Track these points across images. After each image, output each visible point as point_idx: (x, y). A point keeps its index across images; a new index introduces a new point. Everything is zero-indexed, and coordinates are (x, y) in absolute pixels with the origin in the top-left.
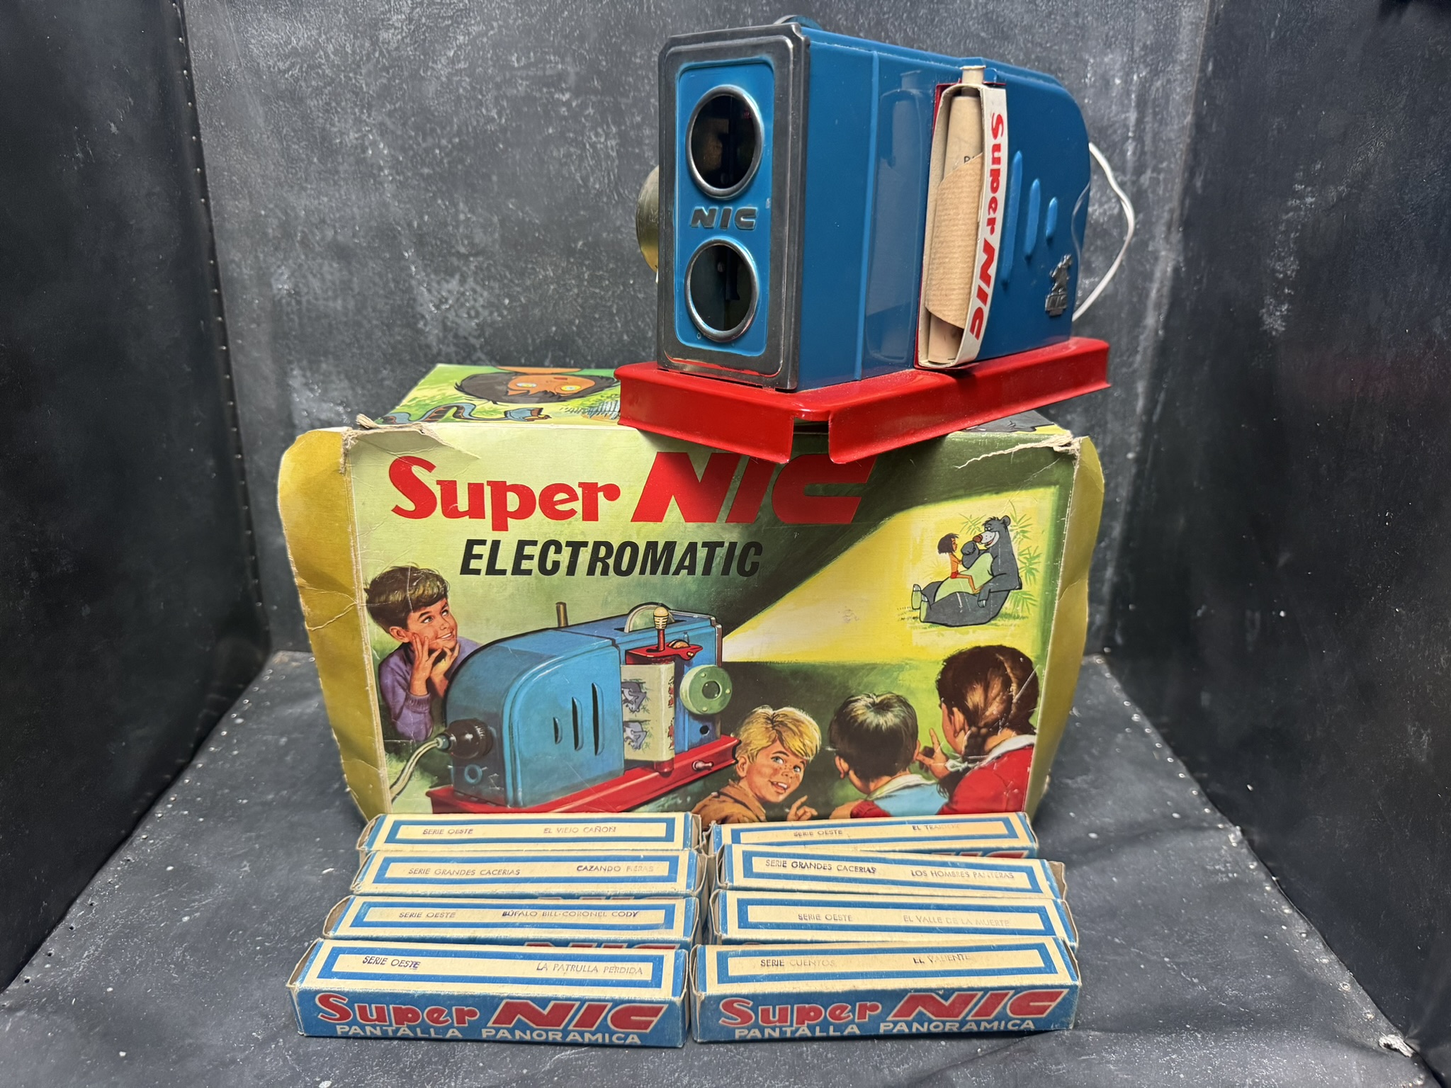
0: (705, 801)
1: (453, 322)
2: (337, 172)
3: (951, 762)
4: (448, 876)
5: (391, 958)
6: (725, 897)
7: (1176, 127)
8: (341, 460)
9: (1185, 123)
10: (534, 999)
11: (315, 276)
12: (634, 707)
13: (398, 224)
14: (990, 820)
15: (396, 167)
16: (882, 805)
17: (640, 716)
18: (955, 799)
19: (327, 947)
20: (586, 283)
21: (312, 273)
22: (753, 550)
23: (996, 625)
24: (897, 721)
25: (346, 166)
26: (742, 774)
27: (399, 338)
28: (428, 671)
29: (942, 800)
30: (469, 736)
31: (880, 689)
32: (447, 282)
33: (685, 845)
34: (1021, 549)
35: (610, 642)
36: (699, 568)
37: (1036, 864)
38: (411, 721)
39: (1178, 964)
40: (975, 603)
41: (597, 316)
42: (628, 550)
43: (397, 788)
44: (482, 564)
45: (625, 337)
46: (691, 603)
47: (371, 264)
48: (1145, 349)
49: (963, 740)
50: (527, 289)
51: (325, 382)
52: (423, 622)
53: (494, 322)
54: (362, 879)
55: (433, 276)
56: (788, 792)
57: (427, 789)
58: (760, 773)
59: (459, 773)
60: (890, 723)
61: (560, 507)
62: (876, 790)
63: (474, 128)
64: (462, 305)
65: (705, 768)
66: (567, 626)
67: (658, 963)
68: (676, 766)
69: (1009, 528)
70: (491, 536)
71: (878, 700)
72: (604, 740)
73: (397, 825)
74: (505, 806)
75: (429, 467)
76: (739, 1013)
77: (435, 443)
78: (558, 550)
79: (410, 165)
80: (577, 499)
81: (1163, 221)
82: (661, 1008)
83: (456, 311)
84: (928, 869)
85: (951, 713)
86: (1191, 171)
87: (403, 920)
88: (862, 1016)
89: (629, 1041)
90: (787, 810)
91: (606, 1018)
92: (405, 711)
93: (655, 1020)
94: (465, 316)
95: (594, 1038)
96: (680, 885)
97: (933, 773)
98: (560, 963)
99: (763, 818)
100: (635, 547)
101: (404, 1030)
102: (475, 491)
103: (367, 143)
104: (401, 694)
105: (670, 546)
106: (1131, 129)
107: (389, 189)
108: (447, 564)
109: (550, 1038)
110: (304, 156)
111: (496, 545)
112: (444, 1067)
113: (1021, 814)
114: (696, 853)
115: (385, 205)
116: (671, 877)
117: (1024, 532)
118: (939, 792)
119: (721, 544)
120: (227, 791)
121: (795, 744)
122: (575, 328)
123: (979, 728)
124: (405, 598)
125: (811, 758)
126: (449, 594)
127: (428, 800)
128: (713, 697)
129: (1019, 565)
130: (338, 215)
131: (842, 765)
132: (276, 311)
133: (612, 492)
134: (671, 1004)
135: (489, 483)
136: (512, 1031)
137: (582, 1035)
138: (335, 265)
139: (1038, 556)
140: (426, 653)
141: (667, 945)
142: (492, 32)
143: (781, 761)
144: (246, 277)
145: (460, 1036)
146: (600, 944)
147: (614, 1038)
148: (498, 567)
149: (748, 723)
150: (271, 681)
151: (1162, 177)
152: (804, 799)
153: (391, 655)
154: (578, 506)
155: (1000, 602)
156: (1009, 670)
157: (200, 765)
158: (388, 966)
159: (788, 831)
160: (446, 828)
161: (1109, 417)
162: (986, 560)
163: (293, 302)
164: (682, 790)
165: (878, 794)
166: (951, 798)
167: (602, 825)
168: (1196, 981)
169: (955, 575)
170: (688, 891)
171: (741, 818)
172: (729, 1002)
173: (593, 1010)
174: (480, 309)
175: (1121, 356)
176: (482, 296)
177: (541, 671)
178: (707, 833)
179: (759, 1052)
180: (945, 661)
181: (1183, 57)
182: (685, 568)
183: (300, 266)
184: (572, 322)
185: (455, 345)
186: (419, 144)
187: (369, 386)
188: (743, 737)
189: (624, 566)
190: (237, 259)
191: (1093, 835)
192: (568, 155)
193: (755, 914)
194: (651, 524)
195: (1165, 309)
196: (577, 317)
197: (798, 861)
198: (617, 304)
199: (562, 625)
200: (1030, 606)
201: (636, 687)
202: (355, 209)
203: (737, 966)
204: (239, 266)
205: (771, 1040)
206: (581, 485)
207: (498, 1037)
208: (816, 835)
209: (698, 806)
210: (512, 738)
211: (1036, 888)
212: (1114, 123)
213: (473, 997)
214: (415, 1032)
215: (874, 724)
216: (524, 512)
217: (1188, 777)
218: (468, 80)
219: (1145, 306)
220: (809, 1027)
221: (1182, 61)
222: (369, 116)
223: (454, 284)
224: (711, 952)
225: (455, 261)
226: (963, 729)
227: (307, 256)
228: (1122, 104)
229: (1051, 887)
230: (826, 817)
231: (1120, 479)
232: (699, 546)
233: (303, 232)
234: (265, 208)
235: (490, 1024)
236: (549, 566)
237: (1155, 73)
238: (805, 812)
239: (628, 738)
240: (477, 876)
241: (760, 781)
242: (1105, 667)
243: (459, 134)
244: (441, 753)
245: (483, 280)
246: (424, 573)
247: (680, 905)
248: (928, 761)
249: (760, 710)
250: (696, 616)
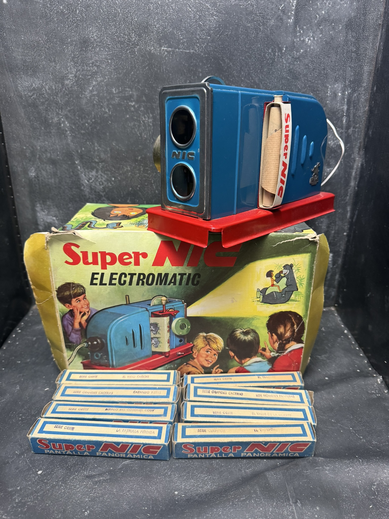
0: (182, 366)
1: (94, 187)
2: (51, 133)
3: (272, 353)
4: (87, 394)
5: (64, 426)
6: (186, 404)
7: (362, 111)
8: (46, 245)
9: (366, 110)
10: (115, 443)
11: (44, 170)
12: (155, 332)
13: (73, 151)
14: (287, 374)
15: (72, 130)
16: (247, 368)
17: (157, 336)
18: (274, 366)
19: (42, 421)
20: (142, 172)
21: (43, 169)
22: (197, 276)
23: (288, 304)
24: (252, 338)
25: (54, 131)
26: (195, 357)
27: (75, 193)
28: (79, 320)
29: (269, 367)
30: (95, 343)
31: (246, 327)
32: (92, 172)
33: (173, 383)
34: (297, 276)
35: (145, 309)
36: (178, 283)
37: (303, 392)
38: (74, 337)
39: (355, 431)
40: (280, 295)
41: (146, 184)
42: (151, 276)
43: (70, 360)
44: (98, 282)
45: (157, 192)
46: (175, 295)
47: (64, 166)
48: (351, 194)
49: (276, 345)
50: (120, 174)
51: (49, 209)
52: (77, 302)
53: (109, 187)
54: (56, 395)
55: (86, 170)
56: (212, 363)
57: (81, 361)
58: (201, 356)
59: (92, 355)
60: (249, 339)
61: (126, 261)
62: (245, 363)
63: (100, 116)
64: (97, 180)
65: (181, 354)
66: (129, 304)
67: (160, 429)
68: (171, 354)
69: (293, 268)
70: (101, 271)
71: (245, 331)
72: (144, 343)
73: (70, 374)
74: (109, 367)
75: (78, 246)
76: (189, 449)
77: (79, 238)
78: (126, 276)
79: (77, 130)
80: (132, 258)
81: (357, 146)
82: (161, 447)
83: (95, 183)
84: (262, 394)
85: (272, 336)
86: (368, 127)
87: (70, 411)
88: (235, 450)
89: (149, 458)
90: (212, 370)
91: (141, 450)
92: (72, 334)
93: (159, 451)
94: (98, 184)
95: (137, 456)
96: (171, 399)
97: (266, 357)
98: (125, 429)
99: (203, 372)
100: (153, 275)
101: (69, 452)
102: (95, 255)
103: (61, 122)
104: (70, 328)
105: (167, 275)
106: (345, 112)
107: (70, 139)
108: (86, 282)
109: (121, 456)
110: (39, 127)
111: (103, 274)
112: (83, 466)
113: (298, 372)
114: (177, 386)
115: (68, 144)
116: (167, 396)
117: (298, 270)
118: (268, 364)
119: (185, 274)
120: (13, 358)
121: (214, 346)
122: (138, 189)
123: (283, 341)
124: (70, 294)
125: (220, 351)
126: (86, 292)
127: (82, 365)
128: (184, 329)
129: (297, 282)
130: (51, 148)
131: (232, 354)
132: (30, 183)
133: (145, 255)
134: (164, 445)
135: (100, 252)
136: (107, 453)
137: (132, 455)
138: (51, 166)
139: (304, 279)
140: (79, 313)
141: (164, 422)
142: (105, 80)
143: (209, 352)
144: (19, 171)
145: (89, 454)
146: (140, 422)
147: (144, 457)
148: (104, 282)
149: (197, 338)
150: (32, 316)
151: (357, 130)
152: (218, 366)
153: (66, 314)
154: (132, 260)
155: (290, 295)
156: (293, 320)
157: (5, 348)
158: (63, 429)
159: (212, 378)
160: (88, 375)
161: (337, 219)
162: (284, 280)
163: (37, 180)
164: (173, 362)
165: (245, 364)
166: (272, 366)
167: (144, 375)
168: (361, 437)
169: (273, 285)
170: (173, 402)
171: (195, 372)
172: (186, 445)
173: (136, 447)
174: (104, 182)
175: (341, 197)
176: (104, 177)
177: (120, 320)
178: (182, 378)
179: (196, 463)
180: (269, 316)
181: (365, 84)
182: (172, 283)
183: (39, 167)
184: (137, 186)
185: (95, 195)
186: (80, 122)
187: (64, 210)
188: (195, 343)
189: (150, 282)
190: (16, 165)
191: (327, 378)
192: (134, 125)
193: (197, 411)
194: (159, 267)
195: (358, 179)
196: (139, 184)
197: (214, 390)
198: (154, 180)
199: (128, 303)
200: (301, 297)
201: (156, 325)
202: (58, 146)
203: (189, 432)
204: (17, 167)
205: (201, 458)
206: (133, 253)
207: (103, 455)
208: (222, 379)
209: (179, 368)
210: (111, 343)
211: (302, 401)
212: (339, 110)
213: (93, 441)
214: (73, 453)
215: (243, 339)
216: (113, 262)
217: (364, 355)
218: (97, 98)
219: (351, 178)
220: (215, 454)
221: (364, 86)
222: (62, 112)
223: (94, 173)
224: (180, 426)
225: (94, 164)
226: (276, 341)
227: (41, 163)
228: (341, 103)
229: (308, 401)
230: (226, 372)
231: (341, 242)
232: (177, 275)
233: (39, 155)
234: (25, 146)
235: (99, 451)
236: (122, 282)
237: (354, 91)
238: (219, 371)
239: (153, 343)
240: (97, 394)
241: (202, 359)
242: (335, 311)
243: (94, 118)
244: (85, 348)
245: (104, 171)
246: (77, 285)
247: (170, 407)
248: (264, 353)
249: (201, 334)
250: (177, 300)
